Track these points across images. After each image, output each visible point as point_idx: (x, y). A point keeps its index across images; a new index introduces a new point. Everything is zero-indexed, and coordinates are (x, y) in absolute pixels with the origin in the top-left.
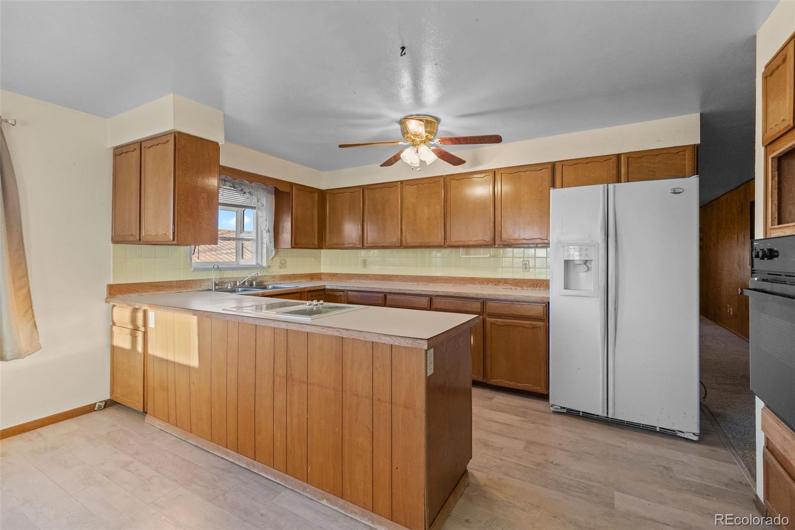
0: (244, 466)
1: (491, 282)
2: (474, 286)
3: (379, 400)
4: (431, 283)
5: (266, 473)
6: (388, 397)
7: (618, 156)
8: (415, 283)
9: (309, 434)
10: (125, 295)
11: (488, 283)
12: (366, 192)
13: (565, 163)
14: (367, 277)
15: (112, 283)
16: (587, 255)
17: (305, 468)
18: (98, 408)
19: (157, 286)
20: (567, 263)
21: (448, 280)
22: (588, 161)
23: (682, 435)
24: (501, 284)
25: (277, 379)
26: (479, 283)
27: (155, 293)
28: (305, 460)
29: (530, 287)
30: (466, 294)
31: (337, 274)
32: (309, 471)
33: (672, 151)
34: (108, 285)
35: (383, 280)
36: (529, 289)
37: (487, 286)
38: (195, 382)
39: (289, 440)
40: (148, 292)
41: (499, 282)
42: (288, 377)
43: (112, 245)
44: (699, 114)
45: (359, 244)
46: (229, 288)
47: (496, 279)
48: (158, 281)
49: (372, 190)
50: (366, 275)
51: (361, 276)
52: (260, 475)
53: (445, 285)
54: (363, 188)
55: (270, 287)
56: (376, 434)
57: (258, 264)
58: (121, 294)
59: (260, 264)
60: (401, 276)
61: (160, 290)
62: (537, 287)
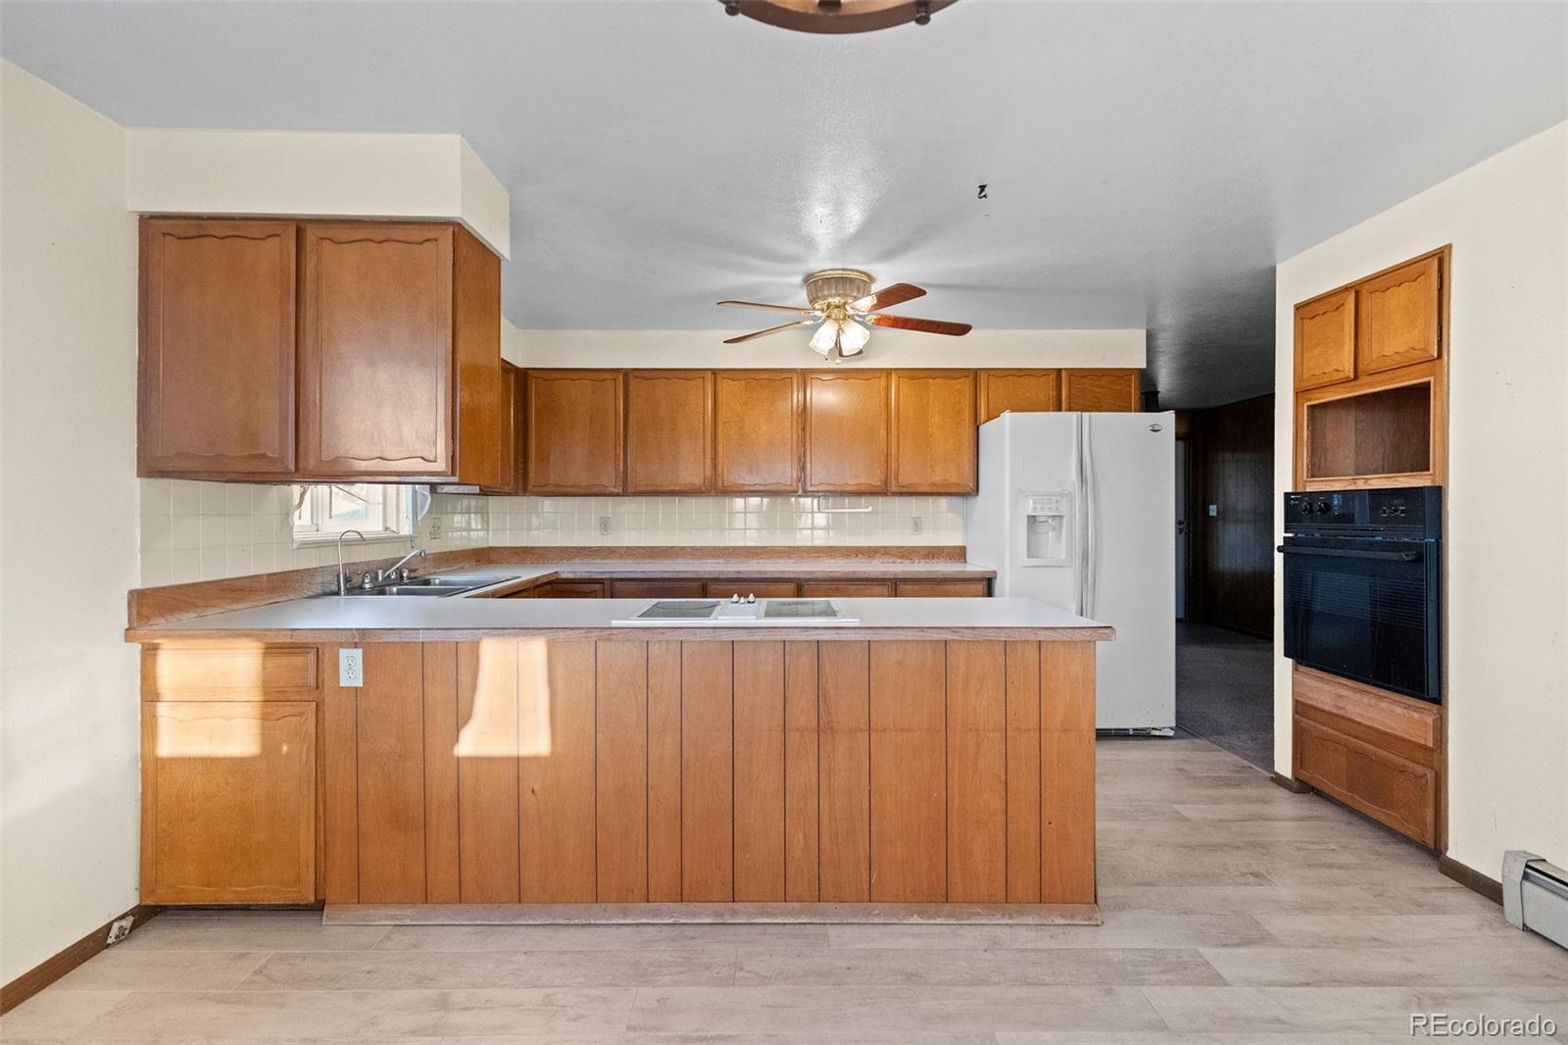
0: (708, 921)
1: (862, 554)
2: (833, 561)
3: (1019, 729)
4: (753, 558)
5: (770, 915)
6: (1033, 723)
7: (1059, 371)
8: (721, 561)
9: (875, 816)
10: (170, 618)
11: (857, 555)
12: (633, 383)
13: (992, 373)
14: (614, 552)
15: (138, 585)
16: (1057, 508)
17: (865, 877)
18: (117, 937)
19: (233, 591)
20: (1032, 519)
21: (786, 552)
22: (1022, 373)
23: (1157, 733)
24: (877, 555)
25: (793, 737)
26: (842, 555)
27: (230, 607)
28: (864, 865)
29: (923, 558)
30: (865, 572)
31: (533, 548)
32: (873, 881)
33: (1118, 373)
34: (131, 593)
35: (650, 557)
36: (922, 561)
37: (857, 560)
38: (536, 787)
39: (825, 840)
40: (214, 606)
41: (876, 553)
42: (823, 729)
43: (138, 481)
44: (1145, 331)
45: (615, 487)
46: (367, 586)
47: (870, 547)
48: (231, 577)
49: (645, 379)
50: (609, 548)
51: (596, 550)
52: (756, 924)
53: (781, 561)
54: (628, 375)
55: (437, 581)
56: (1012, 784)
57: (386, 529)
58: (161, 615)
59: (395, 530)
60: (691, 547)
61: (237, 600)
62: (933, 558)
